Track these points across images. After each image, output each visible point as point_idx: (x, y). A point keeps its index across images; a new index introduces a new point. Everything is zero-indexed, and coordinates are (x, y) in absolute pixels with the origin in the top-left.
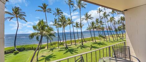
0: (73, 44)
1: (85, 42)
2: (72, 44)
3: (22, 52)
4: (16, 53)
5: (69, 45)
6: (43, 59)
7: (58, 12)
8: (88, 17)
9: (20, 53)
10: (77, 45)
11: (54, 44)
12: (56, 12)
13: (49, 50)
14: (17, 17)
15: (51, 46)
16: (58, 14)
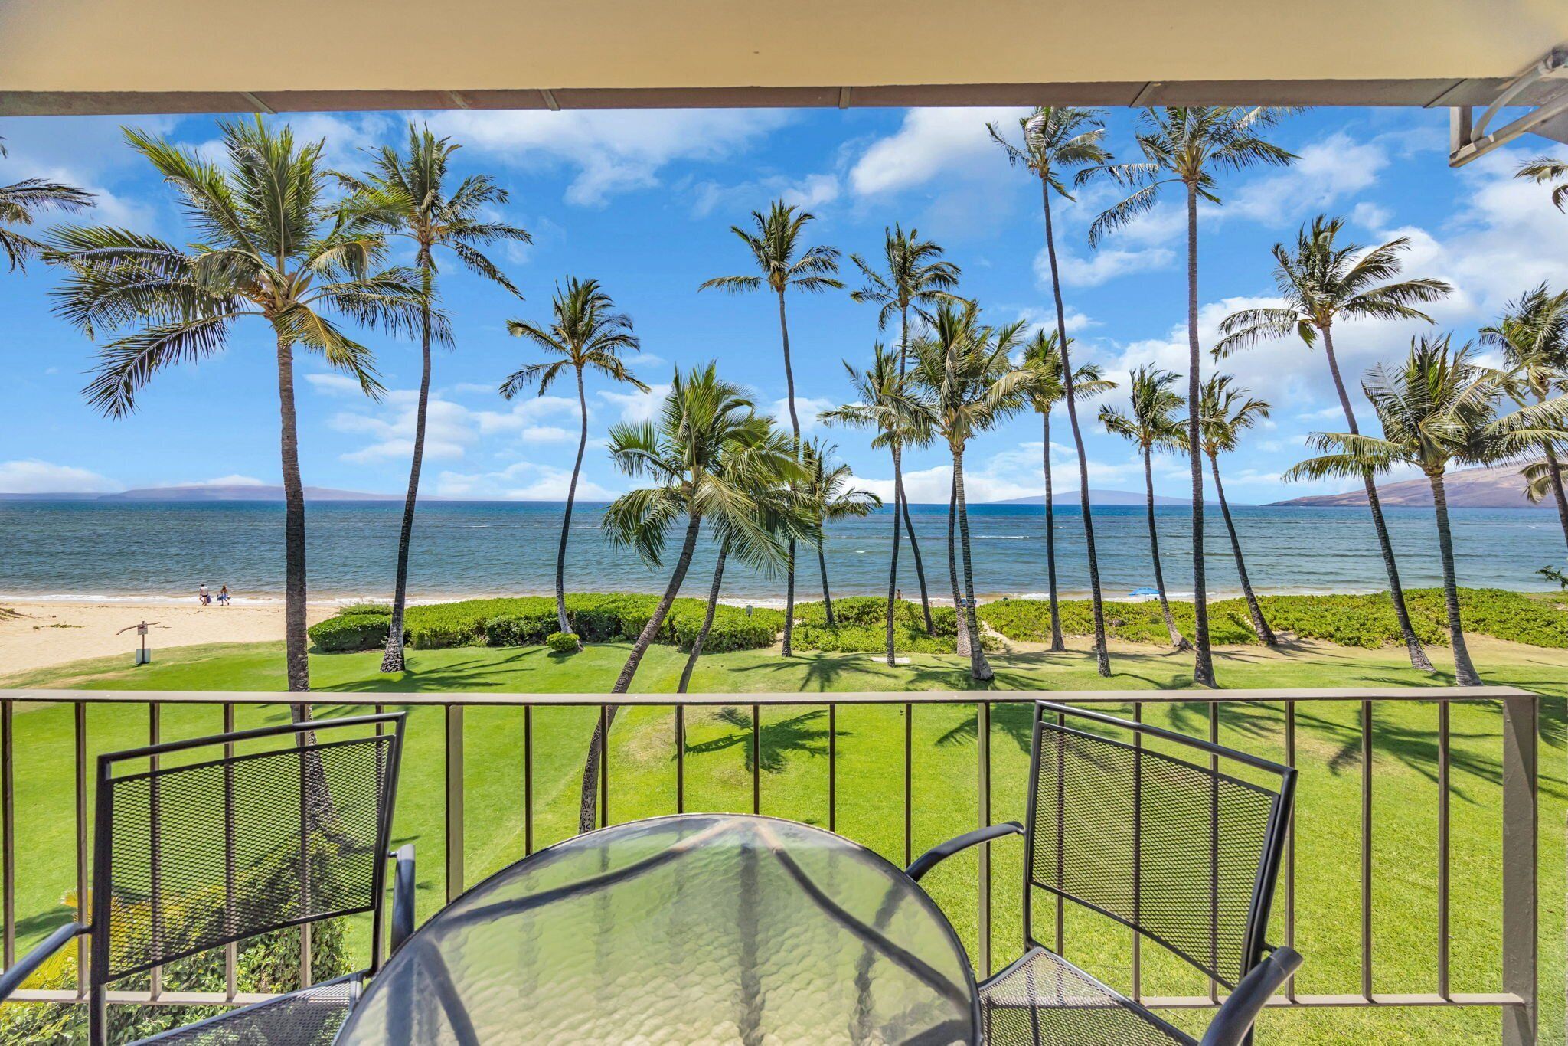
0: (1070, 641)
1: (1271, 641)
2: (1058, 645)
3: (602, 649)
4: (564, 651)
5: (1021, 647)
6: (729, 741)
7: (904, 271)
8: (1334, 289)
9: (587, 649)
10: (1116, 666)
11: (864, 615)
12: (885, 270)
13: (802, 671)
14: (579, 364)
15: (826, 638)
16: (904, 292)
